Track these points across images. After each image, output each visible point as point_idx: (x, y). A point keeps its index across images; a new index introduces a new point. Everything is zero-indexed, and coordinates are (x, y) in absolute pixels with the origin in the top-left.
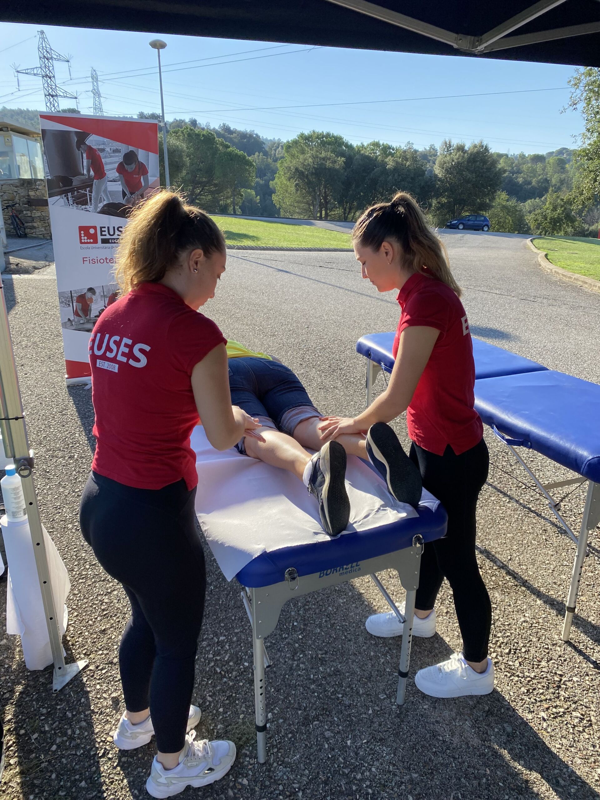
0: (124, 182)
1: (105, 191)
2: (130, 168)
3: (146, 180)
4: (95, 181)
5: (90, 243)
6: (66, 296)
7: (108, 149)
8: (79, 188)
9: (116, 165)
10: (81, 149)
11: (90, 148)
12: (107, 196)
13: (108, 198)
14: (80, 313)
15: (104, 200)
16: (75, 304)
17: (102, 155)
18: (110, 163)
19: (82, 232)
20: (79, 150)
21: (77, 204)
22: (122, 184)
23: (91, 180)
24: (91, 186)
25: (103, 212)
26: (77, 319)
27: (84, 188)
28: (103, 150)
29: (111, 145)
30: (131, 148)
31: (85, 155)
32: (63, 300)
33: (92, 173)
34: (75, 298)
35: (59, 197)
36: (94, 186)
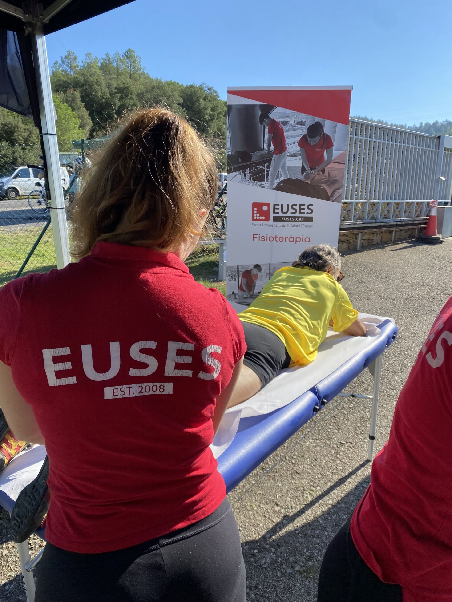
0: (305, 156)
1: (284, 166)
2: (313, 141)
3: (330, 154)
4: (274, 155)
5: (262, 220)
6: (233, 270)
7: (292, 122)
8: (257, 164)
9: (298, 139)
10: (264, 123)
11: (273, 122)
12: (284, 171)
13: (285, 174)
14: (244, 288)
15: (281, 176)
16: (240, 279)
17: (285, 128)
18: (293, 137)
19: (255, 209)
20: (262, 124)
21: (254, 180)
22: (303, 159)
23: (270, 154)
24: (269, 161)
25: (279, 188)
26: (241, 293)
27: (262, 163)
28: (285, 123)
29: (295, 117)
30: (317, 119)
31: (267, 130)
32: (230, 274)
33: (272, 147)
34: (241, 273)
35: (236, 173)
36: (273, 161)
